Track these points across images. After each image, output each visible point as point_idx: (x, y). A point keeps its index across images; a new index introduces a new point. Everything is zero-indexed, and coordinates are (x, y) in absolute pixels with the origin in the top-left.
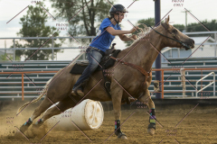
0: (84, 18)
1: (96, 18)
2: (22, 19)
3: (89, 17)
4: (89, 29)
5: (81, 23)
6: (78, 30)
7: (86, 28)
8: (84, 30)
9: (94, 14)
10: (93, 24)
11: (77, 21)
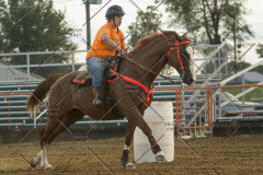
0: (206, 24)
1: (221, 23)
2: (130, 28)
3: (211, 23)
4: (213, 37)
5: (203, 29)
6: (199, 39)
7: (209, 36)
8: (206, 38)
9: (218, 19)
10: (216, 30)
11: (197, 28)
